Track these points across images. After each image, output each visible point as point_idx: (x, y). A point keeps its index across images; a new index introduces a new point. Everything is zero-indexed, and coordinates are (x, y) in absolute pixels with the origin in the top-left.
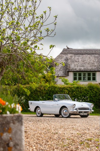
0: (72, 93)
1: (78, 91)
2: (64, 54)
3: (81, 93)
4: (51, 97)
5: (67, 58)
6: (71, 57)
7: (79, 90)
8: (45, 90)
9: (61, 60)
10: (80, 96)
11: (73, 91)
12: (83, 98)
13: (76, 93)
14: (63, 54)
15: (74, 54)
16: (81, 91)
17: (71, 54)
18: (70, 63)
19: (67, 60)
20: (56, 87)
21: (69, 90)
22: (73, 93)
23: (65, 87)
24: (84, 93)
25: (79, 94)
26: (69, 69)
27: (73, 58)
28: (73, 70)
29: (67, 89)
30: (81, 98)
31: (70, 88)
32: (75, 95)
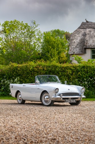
0: (76, 74)
1: (84, 71)
2: (83, 29)
3: (87, 73)
4: (51, 79)
5: (85, 33)
6: (90, 31)
7: (86, 70)
8: (43, 69)
9: (78, 36)
10: (86, 78)
11: (78, 71)
12: (89, 80)
13: (81, 73)
14: (81, 28)
15: (94, 29)
16: (87, 71)
17: (90, 28)
18: (88, 39)
19: (85, 35)
20: (58, 66)
21: (73, 70)
22: (78, 73)
23: (68, 67)
24: (91, 74)
25: (85, 75)
26: (86, 46)
27: (92, 33)
28: (90, 47)
29: (71, 69)
30: (87, 79)
31: (74, 67)
32: (80, 76)
